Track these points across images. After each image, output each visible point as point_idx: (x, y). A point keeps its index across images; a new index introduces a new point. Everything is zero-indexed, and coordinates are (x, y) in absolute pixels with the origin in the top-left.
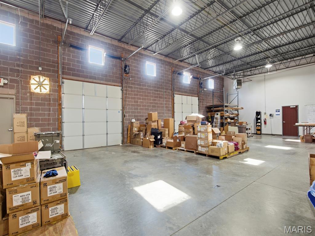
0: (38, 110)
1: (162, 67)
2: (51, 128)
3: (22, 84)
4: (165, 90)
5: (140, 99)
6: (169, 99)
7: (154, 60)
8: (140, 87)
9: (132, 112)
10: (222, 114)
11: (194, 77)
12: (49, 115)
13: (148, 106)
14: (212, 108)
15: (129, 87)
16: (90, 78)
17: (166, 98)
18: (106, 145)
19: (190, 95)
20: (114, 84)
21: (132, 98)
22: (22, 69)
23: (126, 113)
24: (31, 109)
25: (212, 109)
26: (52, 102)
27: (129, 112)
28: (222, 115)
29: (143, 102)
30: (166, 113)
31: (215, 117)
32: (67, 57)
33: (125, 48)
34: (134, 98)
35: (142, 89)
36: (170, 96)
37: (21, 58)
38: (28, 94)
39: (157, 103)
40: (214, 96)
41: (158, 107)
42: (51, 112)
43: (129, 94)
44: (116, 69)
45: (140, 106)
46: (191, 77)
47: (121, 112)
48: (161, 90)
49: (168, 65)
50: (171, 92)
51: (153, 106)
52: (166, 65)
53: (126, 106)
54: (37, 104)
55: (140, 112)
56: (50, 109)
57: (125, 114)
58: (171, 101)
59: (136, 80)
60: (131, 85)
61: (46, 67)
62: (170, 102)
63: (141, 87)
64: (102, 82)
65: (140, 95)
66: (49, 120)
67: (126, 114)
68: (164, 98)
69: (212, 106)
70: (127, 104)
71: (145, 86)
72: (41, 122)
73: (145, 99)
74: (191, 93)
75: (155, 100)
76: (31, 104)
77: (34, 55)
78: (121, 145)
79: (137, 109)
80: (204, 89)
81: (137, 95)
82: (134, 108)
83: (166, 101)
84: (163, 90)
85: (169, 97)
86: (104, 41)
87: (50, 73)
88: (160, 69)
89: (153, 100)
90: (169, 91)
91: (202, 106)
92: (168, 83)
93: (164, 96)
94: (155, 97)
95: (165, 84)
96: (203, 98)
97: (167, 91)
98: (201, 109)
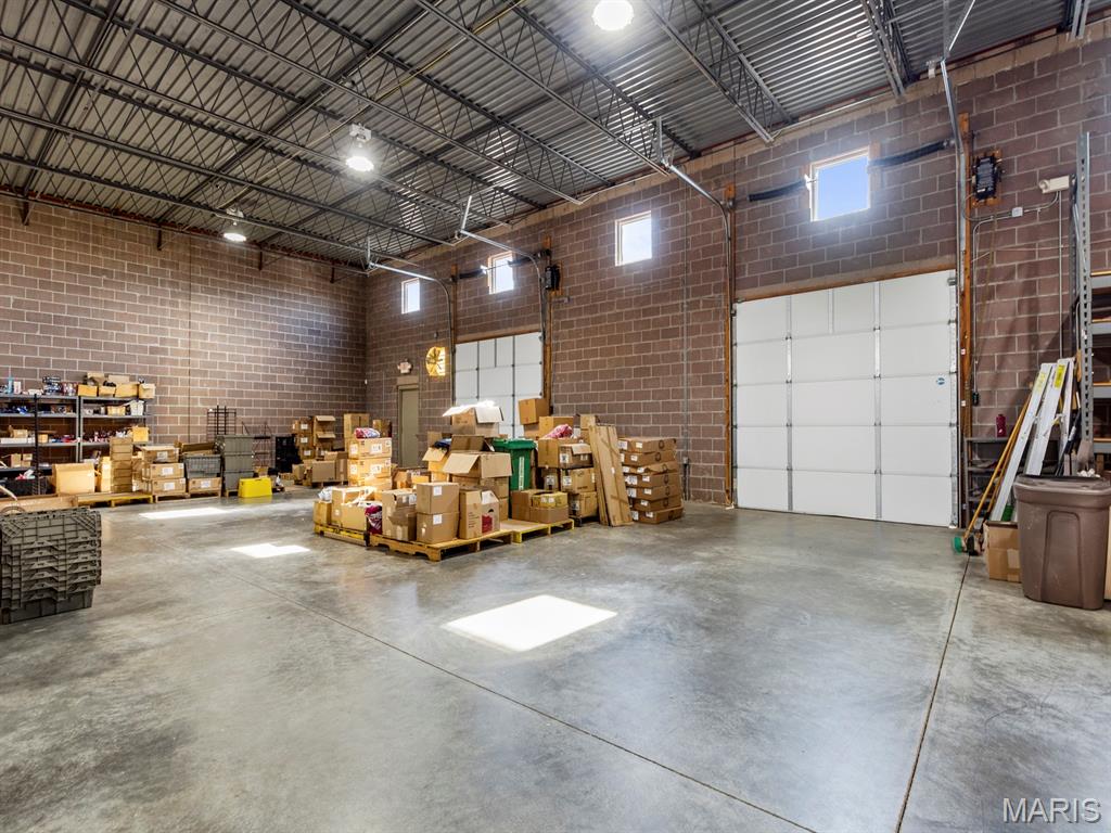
0: (435, 404)
3: (423, 366)
4: (691, 299)
5: (594, 353)
6: (715, 328)
7: (641, 201)
8: (594, 316)
9: (572, 399)
11: (892, 160)
13: (620, 373)
15: (565, 325)
16: (491, 329)
17: (693, 330)
21: (572, 357)
22: (422, 341)
24: (430, 404)
26: (446, 390)
27: (564, 398)
29: (602, 364)
30: (696, 393)
32: (462, 300)
33: (555, 218)
34: (578, 355)
36: (716, 318)
37: (423, 325)
39: (655, 359)
41: (657, 371)
43: (564, 346)
45: (594, 376)
48: (670, 303)
49: (709, 184)
51: (639, 372)
53: (557, 380)
54: (434, 395)
55: (595, 397)
56: (445, 401)
57: (552, 404)
58: (721, 340)
60: (570, 317)
61: (442, 330)
62: (715, 344)
63: (598, 314)
64: (509, 330)
65: (595, 342)
67: (555, 405)
68: (682, 335)
70: (558, 375)
73: (610, 352)
74: (878, 260)
75: (647, 348)
77: (433, 315)
79: (585, 387)
80: (1042, 186)
81: (586, 342)
83: (696, 343)
84: (680, 302)
85: (712, 322)
87: (445, 339)
88: (667, 221)
89: (640, 349)
90: (712, 295)
91: (1015, 320)
92: (707, 264)
93: (685, 325)
94: (647, 336)
95: (691, 272)
96: (1032, 254)
97: (699, 301)
98: (1007, 344)
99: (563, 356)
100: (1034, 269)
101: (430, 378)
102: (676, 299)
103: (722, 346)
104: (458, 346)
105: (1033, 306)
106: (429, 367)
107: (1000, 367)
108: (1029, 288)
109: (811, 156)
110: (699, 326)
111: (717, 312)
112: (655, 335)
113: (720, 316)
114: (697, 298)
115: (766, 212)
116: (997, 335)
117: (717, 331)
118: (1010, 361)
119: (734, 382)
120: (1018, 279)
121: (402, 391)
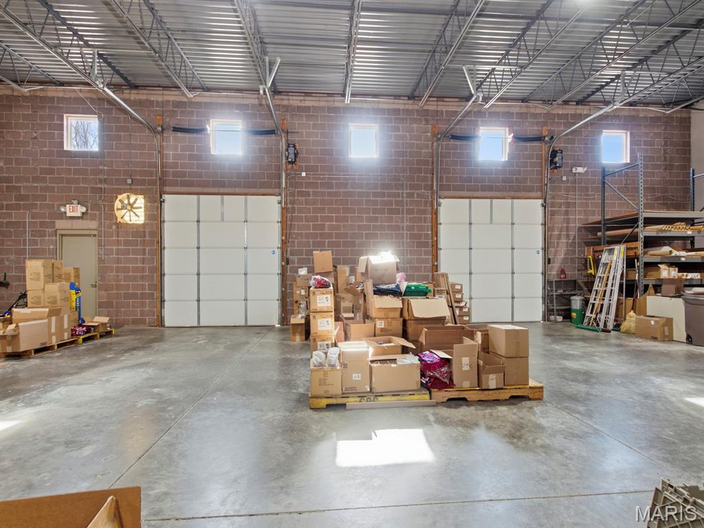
0: (128, 252)
1: (398, 130)
2: (147, 283)
3: (106, 212)
4: (408, 191)
5: (330, 219)
6: (424, 212)
7: (371, 116)
9: (309, 253)
10: (632, 249)
11: (519, 139)
12: (143, 261)
14: (599, 229)
15: (301, 194)
16: (214, 186)
18: (243, 323)
19: (505, 194)
20: (263, 191)
21: (307, 219)
22: (106, 186)
23: (291, 255)
24: (118, 252)
25: (599, 234)
26: (147, 238)
27: (300, 252)
28: (632, 253)
31: (603, 261)
32: (171, 153)
33: (291, 106)
34: (316, 219)
35: (336, 194)
36: (426, 206)
37: (105, 168)
38: (114, 227)
40: (606, 186)
42: (147, 256)
43: (300, 211)
44: (268, 157)
45: (330, 236)
46: (510, 138)
47: (278, 252)
48: (394, 191)
49: (420, 120)
50: (430, 194)
52: (414, 121)
53: (293, 238)
54: (127, 243)
56: (144, 250)
57: (289, 256)
58: (429, 219)
59: (321, 175)
60: (306, 188)
61: (139, 178)
62: (424, 222)
63: (334, 190)
64: (237, 190)
65: (331, 211)
66: (143, 269)
68: (403, 213)
69: (599, 223)
70: (294, 234)
71: (345, 186)
72: (131, 274)
74: (511, 189)
76: (118, 243)
77: (122, 160)
78: (278, 326)
80: (574, 169)
81: (322, 210)
82: (313, 242)
83: (411, 220)
84: (401, 191)
85: (423, 208)
86: (242, 103)
87: (144, 187)
88: (392, 135)
89: (370, 220)
90: (423, 191)
91: (562, 226)
92: (419, 170)
93: (405, 207)
94: (375, 211)
95: (408, 174)
96: (567, 198)
97: (414, 193)
98: (559, 237)
99: (300, 219)
100: (568, 205)
101: (119, 225)
102: (398, 189)
103: (429, 224)
105: (568, 221)
106: (119, 214)
107: (557, 247)
108: (567, 213)
109: (480, 123)
110: (414, 209)
111: (426, 203)
112: (382, 211)
113: (428, 205)
114: (413, 191)
115: (455, 148)
116: (556, 233)
117: (426, 214)
118: (560, 244)
119: (439, 247)
120: (563, 209)
121: (62, 235)
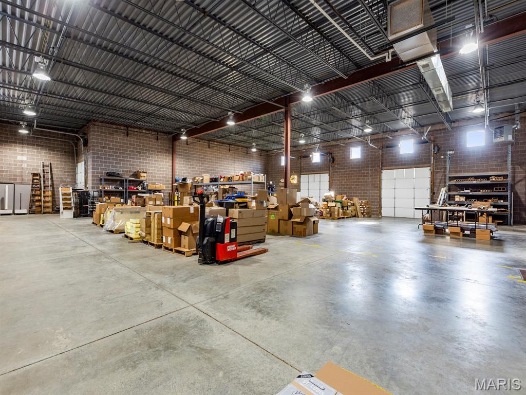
5: (344, 180)
8: (344, 170)
13: (351, 185)
15: (335, 172)
17: (371, 176)
29: (346, 182)
30: (372, 190)
34: (340, 180)
39: (361, 182)
41: (362, 185)
43: (335, 177)
48: (366, 169)
50: (379, 169)
51: (356, 185)
65: (345, 177)
73: (349, 180)
75: (359, 179)
80: (449, 152)
81: (342, 177)
83: (371, 179)
87: (297, 173)
88: (365, 149)
90: (376, 168)
93: (369, 174)
95: (371, 162)
96: (445, 165)
98: (440, 183)
99: (335, 180)
100: (445, 168)
101: (292, 184)
104: (301, 176)
107: (439, 187)
112: (361, 176)
113: (378, 173)
114: (372, 168)
115: (389, 150)
117: (377, 176)
